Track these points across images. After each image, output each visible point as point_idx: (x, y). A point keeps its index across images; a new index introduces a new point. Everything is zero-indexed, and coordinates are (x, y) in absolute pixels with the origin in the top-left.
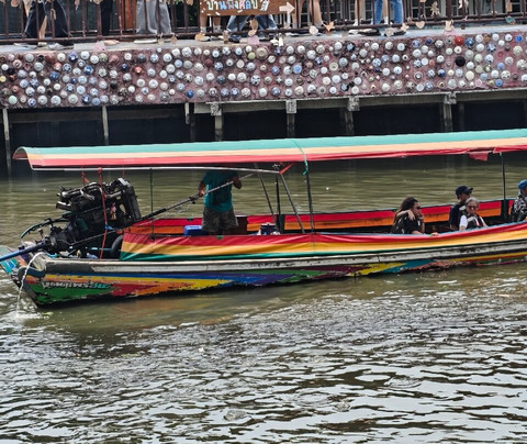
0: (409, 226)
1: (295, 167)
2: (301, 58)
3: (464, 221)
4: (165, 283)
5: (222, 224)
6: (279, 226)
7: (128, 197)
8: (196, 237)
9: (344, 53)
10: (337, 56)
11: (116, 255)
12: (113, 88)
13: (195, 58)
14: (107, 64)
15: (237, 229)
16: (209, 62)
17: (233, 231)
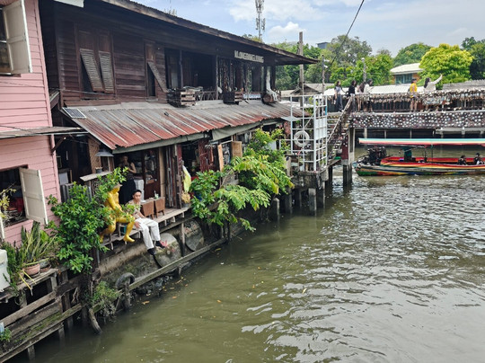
0: (461, 163)
1: (429, 146)
2: (450, 117)
3: (478, 162)
4: (391, 172)
5: (408, 159)
6: (425, 161)
7: (384, 151)
8: (401, 162)
9: (464, 115)
10: (461, 116)
11: (379, 165)
12: (397, 124)
13: (420, 116)
14: (395, 118)
15: (414, 161)
16: (423, 117)
17: (410, 161)
